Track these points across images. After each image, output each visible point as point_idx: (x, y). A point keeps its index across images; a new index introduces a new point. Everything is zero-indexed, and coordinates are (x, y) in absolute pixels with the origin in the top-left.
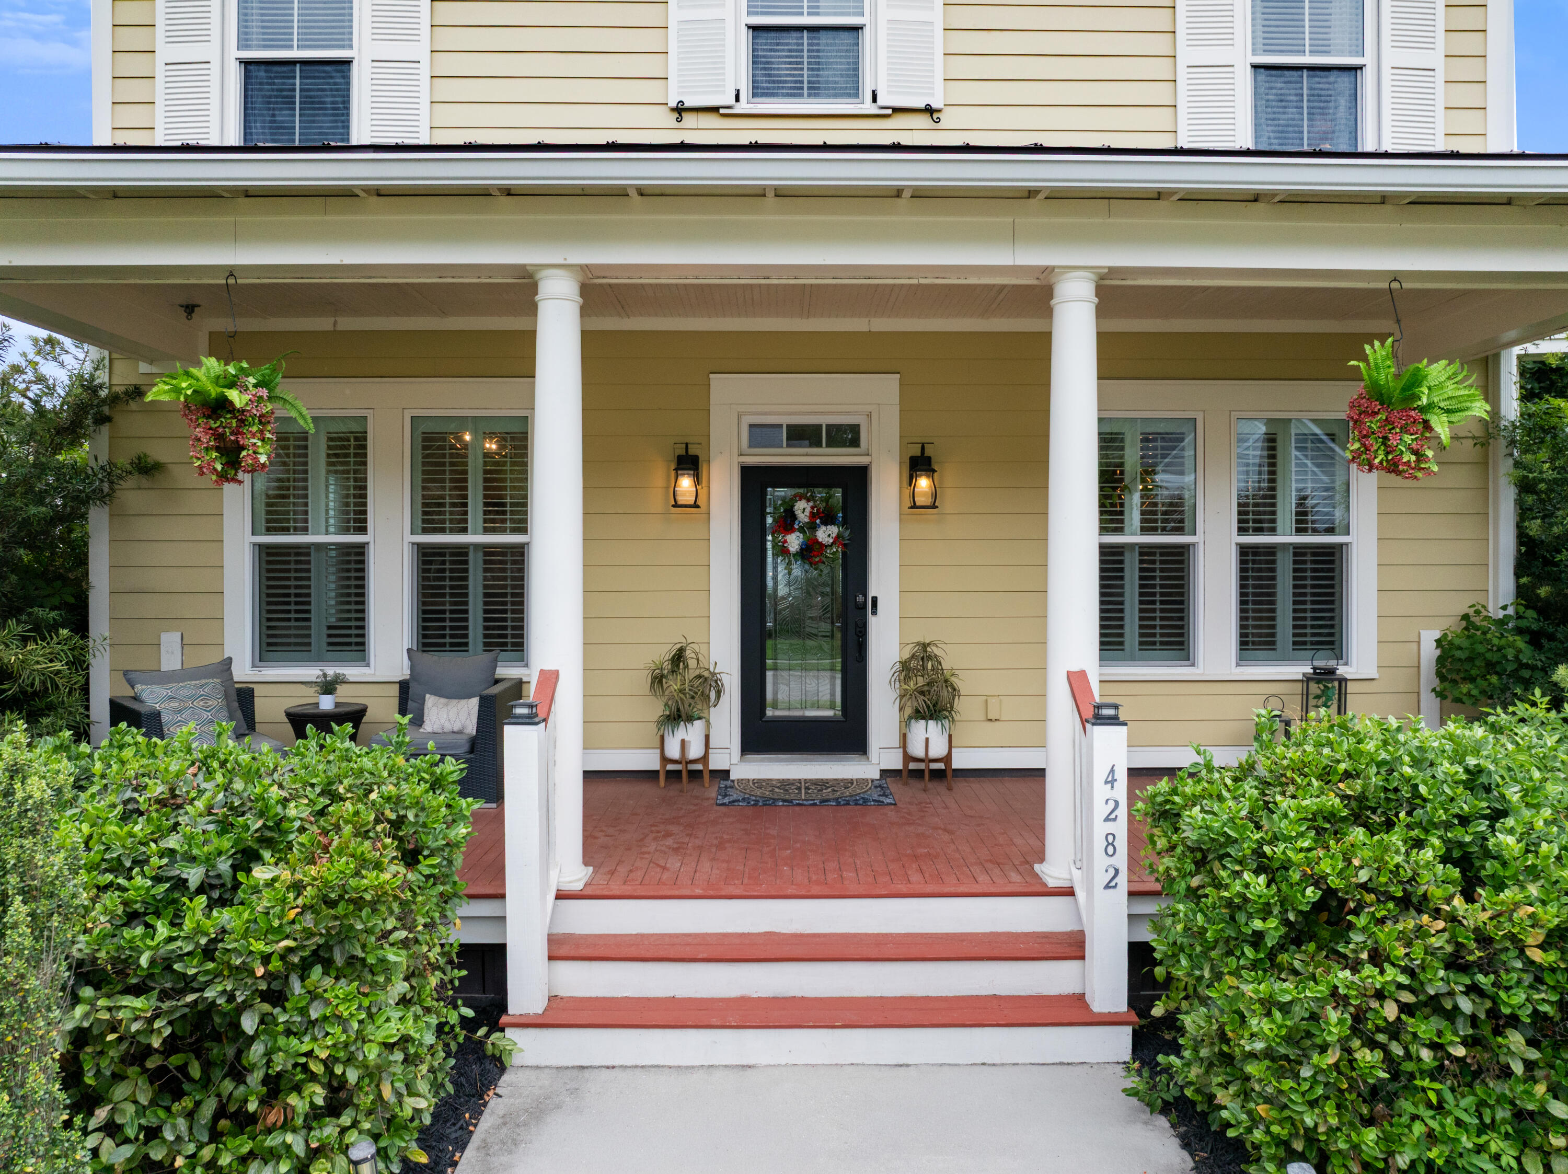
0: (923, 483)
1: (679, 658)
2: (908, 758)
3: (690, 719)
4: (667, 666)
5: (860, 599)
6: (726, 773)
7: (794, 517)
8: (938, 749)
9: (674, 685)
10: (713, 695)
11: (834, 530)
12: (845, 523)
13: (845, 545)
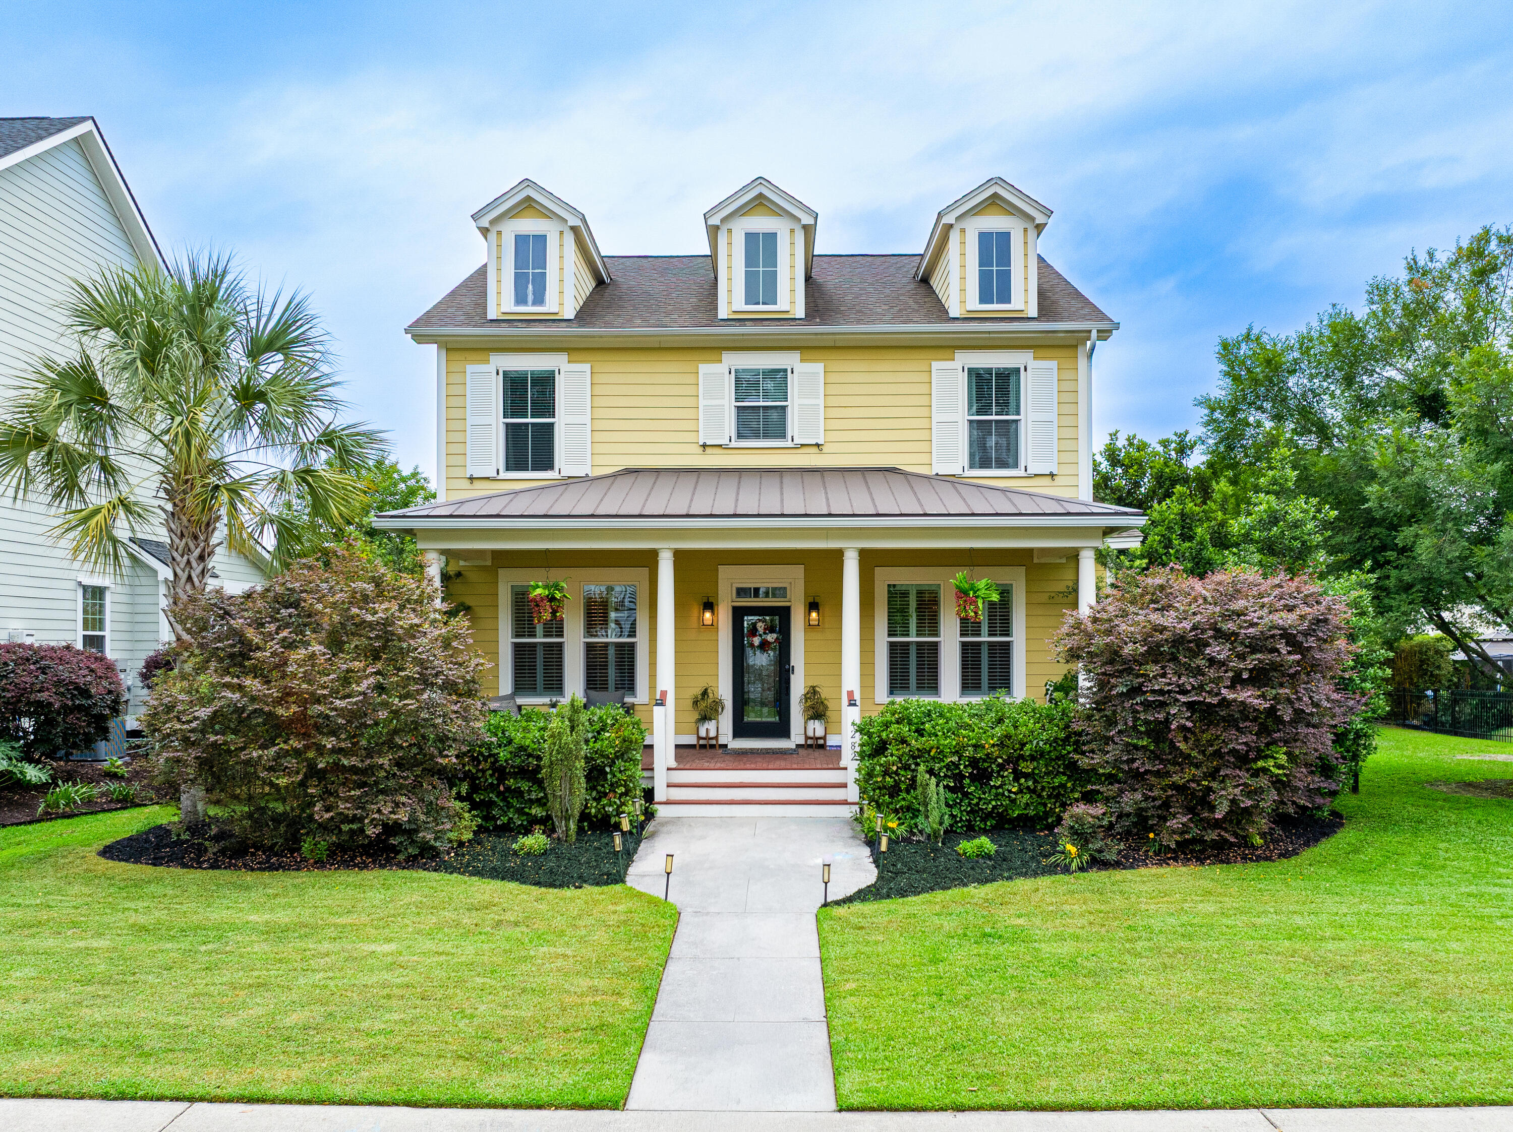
0: (814, 615)
1: (705, 693)
2: (807, 738)
3: (710, 719)
4: (700, 697)
5: (787, 667)
6: (726, 746)
7: (757, 630)
8: (820, 733)
9: (703, 705)
10: (720, 710)
11: (775, 636)
12: (780, 632)
13: (779, 643)
